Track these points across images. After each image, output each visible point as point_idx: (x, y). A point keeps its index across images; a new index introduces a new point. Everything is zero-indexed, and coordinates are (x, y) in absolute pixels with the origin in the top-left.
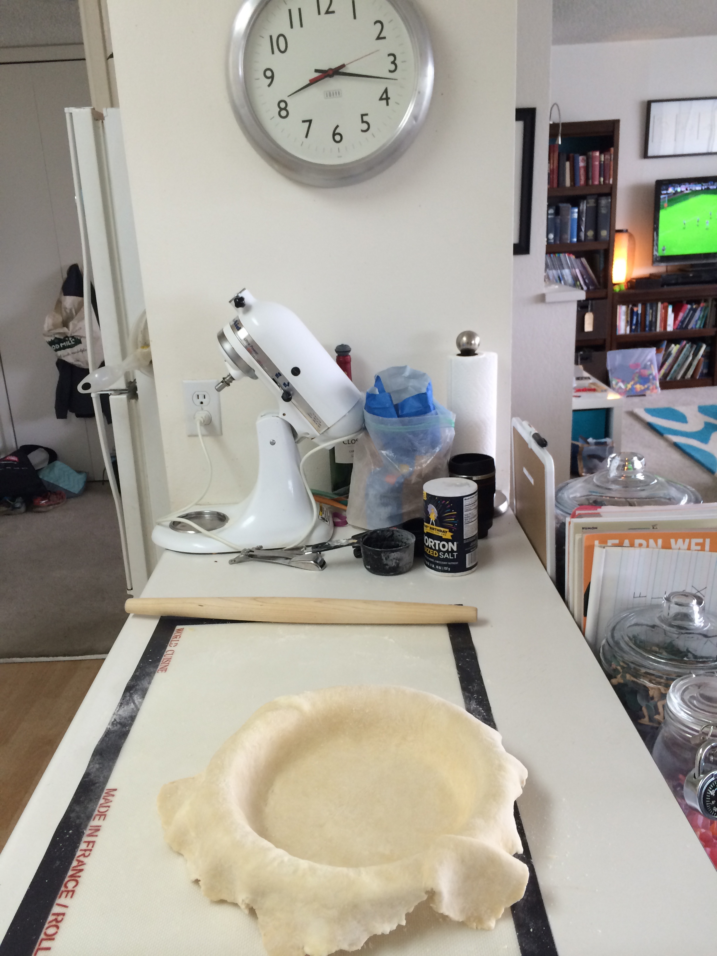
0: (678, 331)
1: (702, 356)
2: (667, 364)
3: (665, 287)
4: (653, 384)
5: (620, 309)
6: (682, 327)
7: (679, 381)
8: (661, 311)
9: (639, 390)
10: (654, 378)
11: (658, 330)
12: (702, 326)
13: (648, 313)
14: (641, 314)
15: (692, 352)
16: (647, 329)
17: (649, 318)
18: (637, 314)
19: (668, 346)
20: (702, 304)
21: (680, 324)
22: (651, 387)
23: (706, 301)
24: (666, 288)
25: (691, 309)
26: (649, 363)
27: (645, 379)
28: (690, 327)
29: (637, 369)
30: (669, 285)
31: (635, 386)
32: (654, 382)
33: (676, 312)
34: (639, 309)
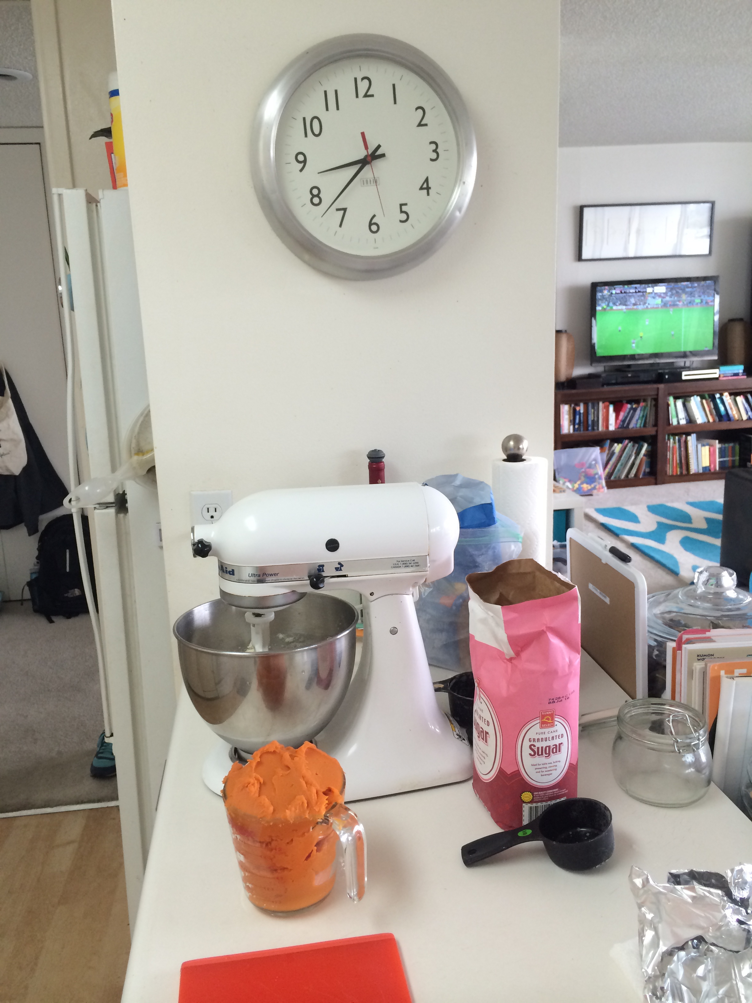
0: (620, 430)
1: (644, 455)
2: (611, 463)
3: (605, 386)
4: (599, 483)
5: (563, 408)
6: (623, 425)
7: (623, 480)
8: (603, 411)
9: (586, 489)
10: (600, 478)
11: (601, 429)
12: (642, 425)
13: (590, 412)
14: (583, 413)
15: (634, 451)
16: (590, 428)
17: (591, 418)
18: (580, 413)
19: (611, 446)
20: (642, 404)
21: (621, 423)
22: (597, 487)
23: (645, 401)
24: (606, 388)
25: (632, 408)
26: (594, 462)
27: (591, 479)
28: (631, 426)
29: (582, 468)
30: (609, 384)
31: (582, 486)
32: (600, 481)
33: (617, 411)
34: (581, 408)
